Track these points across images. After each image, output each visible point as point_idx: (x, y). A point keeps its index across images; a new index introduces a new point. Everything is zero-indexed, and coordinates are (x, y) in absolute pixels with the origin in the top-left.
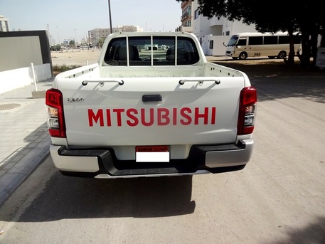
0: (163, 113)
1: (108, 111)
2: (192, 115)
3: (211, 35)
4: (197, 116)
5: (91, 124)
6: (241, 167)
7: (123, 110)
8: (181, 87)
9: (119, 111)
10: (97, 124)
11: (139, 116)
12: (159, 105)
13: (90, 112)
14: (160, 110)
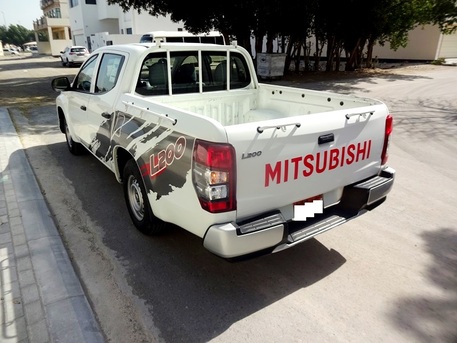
0: (335, 154)
1: (287, 162)
2: (355, 152)
3: (107, 33)
4: (359, 152)
5: (267, 184)
6: (383, 200)
7: (300, 159)
8: (349, 122)
9: (296, 160)
10: (273, 183)
11: (313, 163)
12: (332, 146)
13: (268, 167)
14: (332, 151)
